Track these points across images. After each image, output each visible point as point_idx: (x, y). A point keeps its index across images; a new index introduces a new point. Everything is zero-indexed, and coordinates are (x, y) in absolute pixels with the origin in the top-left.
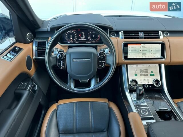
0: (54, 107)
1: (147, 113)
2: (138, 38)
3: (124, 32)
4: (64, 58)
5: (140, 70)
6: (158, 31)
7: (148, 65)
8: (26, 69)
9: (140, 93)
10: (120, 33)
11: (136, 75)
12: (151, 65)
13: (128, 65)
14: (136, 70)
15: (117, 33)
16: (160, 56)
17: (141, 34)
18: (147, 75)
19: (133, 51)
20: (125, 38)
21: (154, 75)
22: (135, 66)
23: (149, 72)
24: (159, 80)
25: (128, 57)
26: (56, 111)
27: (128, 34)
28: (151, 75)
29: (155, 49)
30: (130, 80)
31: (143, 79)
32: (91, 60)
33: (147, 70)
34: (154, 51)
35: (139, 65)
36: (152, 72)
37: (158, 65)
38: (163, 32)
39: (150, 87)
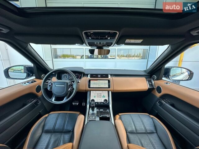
0: (46, 115)
1: (94, 118)
2: (97, 78)
3: (91, 74)
4: (51, 85)
5: (98, 94)
6: (108, 75)
7: (102, 92)
8: (35, 91)
9: (92, 106)
10: (89, 75)
11: (95, 97)
12: (103, 91)
13: (91, 92)
14: (95, 94)
15: (87, 75)
16: (108, 87)
17: (99, 76)
18: (101, 97)
19: (94, 84)
20: (90, 77)
21: (105, 97)
22: (95, 92)
23: (102, 95)
24: (108, 100)
25: (91, 87)
26: (46, 117)
27: (92, 76)
28: (103, 97)
29: (105, 83)
30: (91, 99)
31: (98, 99)
32: (65, 86)
33: (101, 94)
34: (105, 84)
35: (97, 92)
36: (104, 95)
37: (107, 92)
38: (111, 75)
39: (102, 103)
